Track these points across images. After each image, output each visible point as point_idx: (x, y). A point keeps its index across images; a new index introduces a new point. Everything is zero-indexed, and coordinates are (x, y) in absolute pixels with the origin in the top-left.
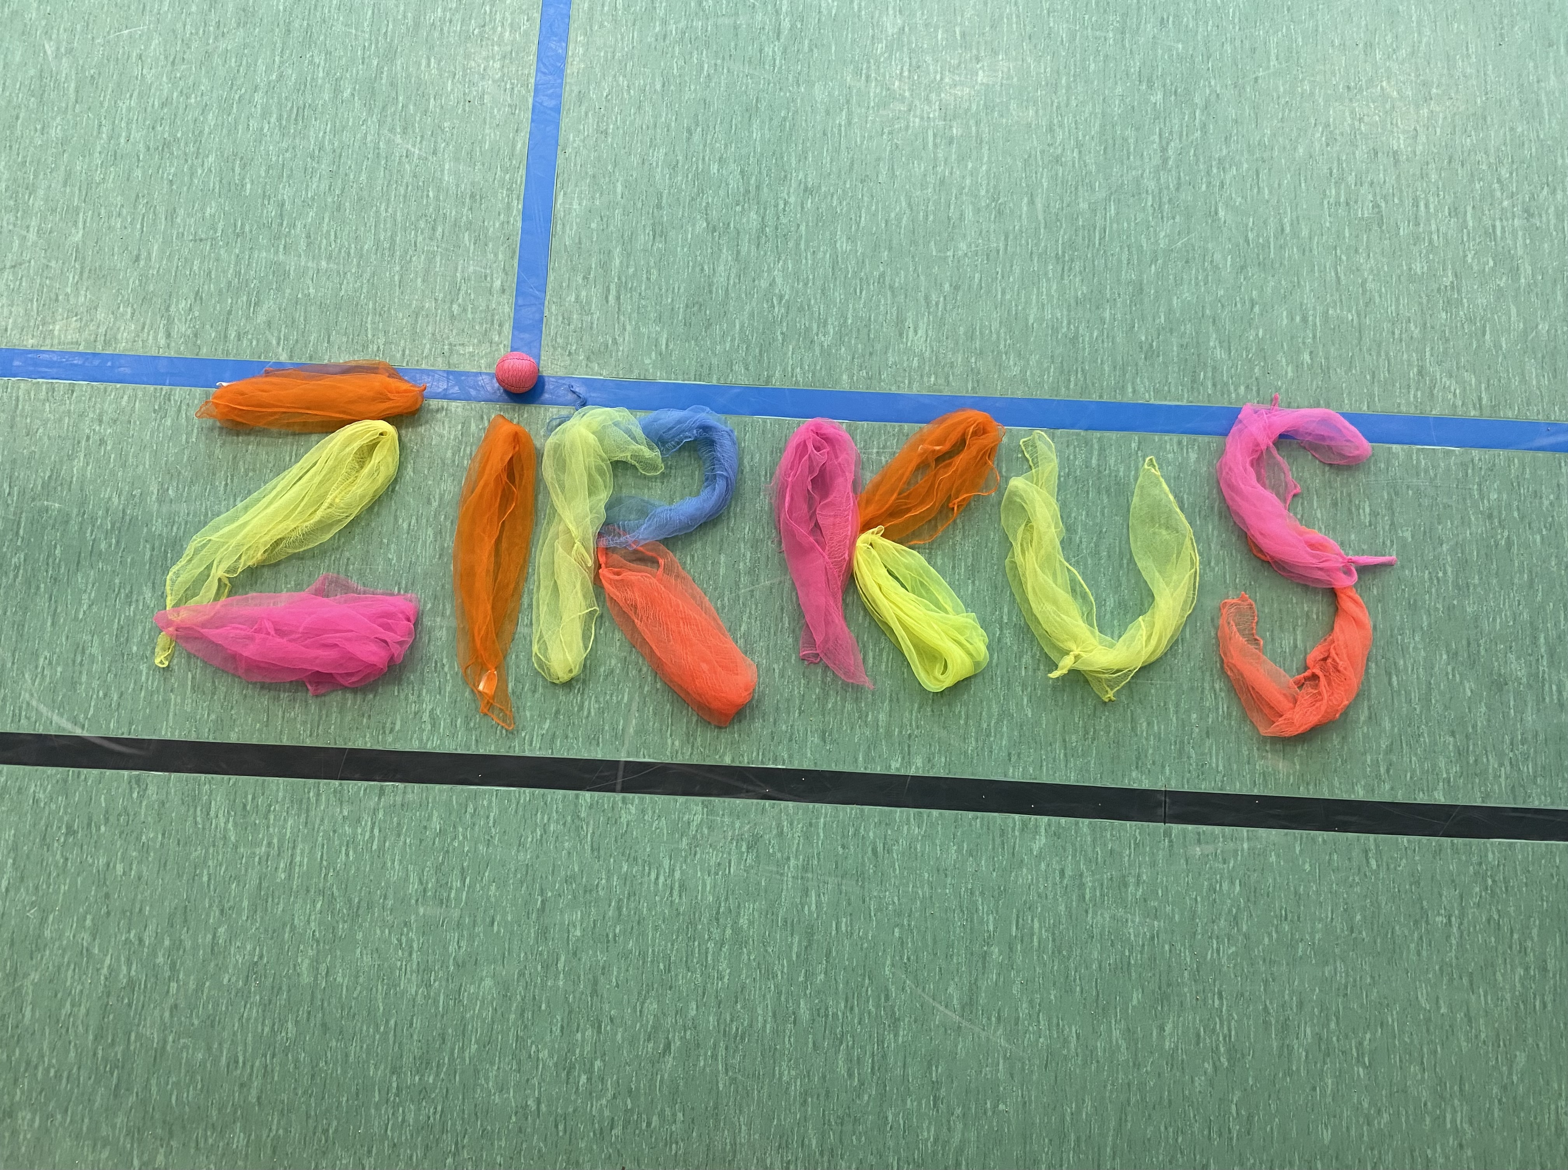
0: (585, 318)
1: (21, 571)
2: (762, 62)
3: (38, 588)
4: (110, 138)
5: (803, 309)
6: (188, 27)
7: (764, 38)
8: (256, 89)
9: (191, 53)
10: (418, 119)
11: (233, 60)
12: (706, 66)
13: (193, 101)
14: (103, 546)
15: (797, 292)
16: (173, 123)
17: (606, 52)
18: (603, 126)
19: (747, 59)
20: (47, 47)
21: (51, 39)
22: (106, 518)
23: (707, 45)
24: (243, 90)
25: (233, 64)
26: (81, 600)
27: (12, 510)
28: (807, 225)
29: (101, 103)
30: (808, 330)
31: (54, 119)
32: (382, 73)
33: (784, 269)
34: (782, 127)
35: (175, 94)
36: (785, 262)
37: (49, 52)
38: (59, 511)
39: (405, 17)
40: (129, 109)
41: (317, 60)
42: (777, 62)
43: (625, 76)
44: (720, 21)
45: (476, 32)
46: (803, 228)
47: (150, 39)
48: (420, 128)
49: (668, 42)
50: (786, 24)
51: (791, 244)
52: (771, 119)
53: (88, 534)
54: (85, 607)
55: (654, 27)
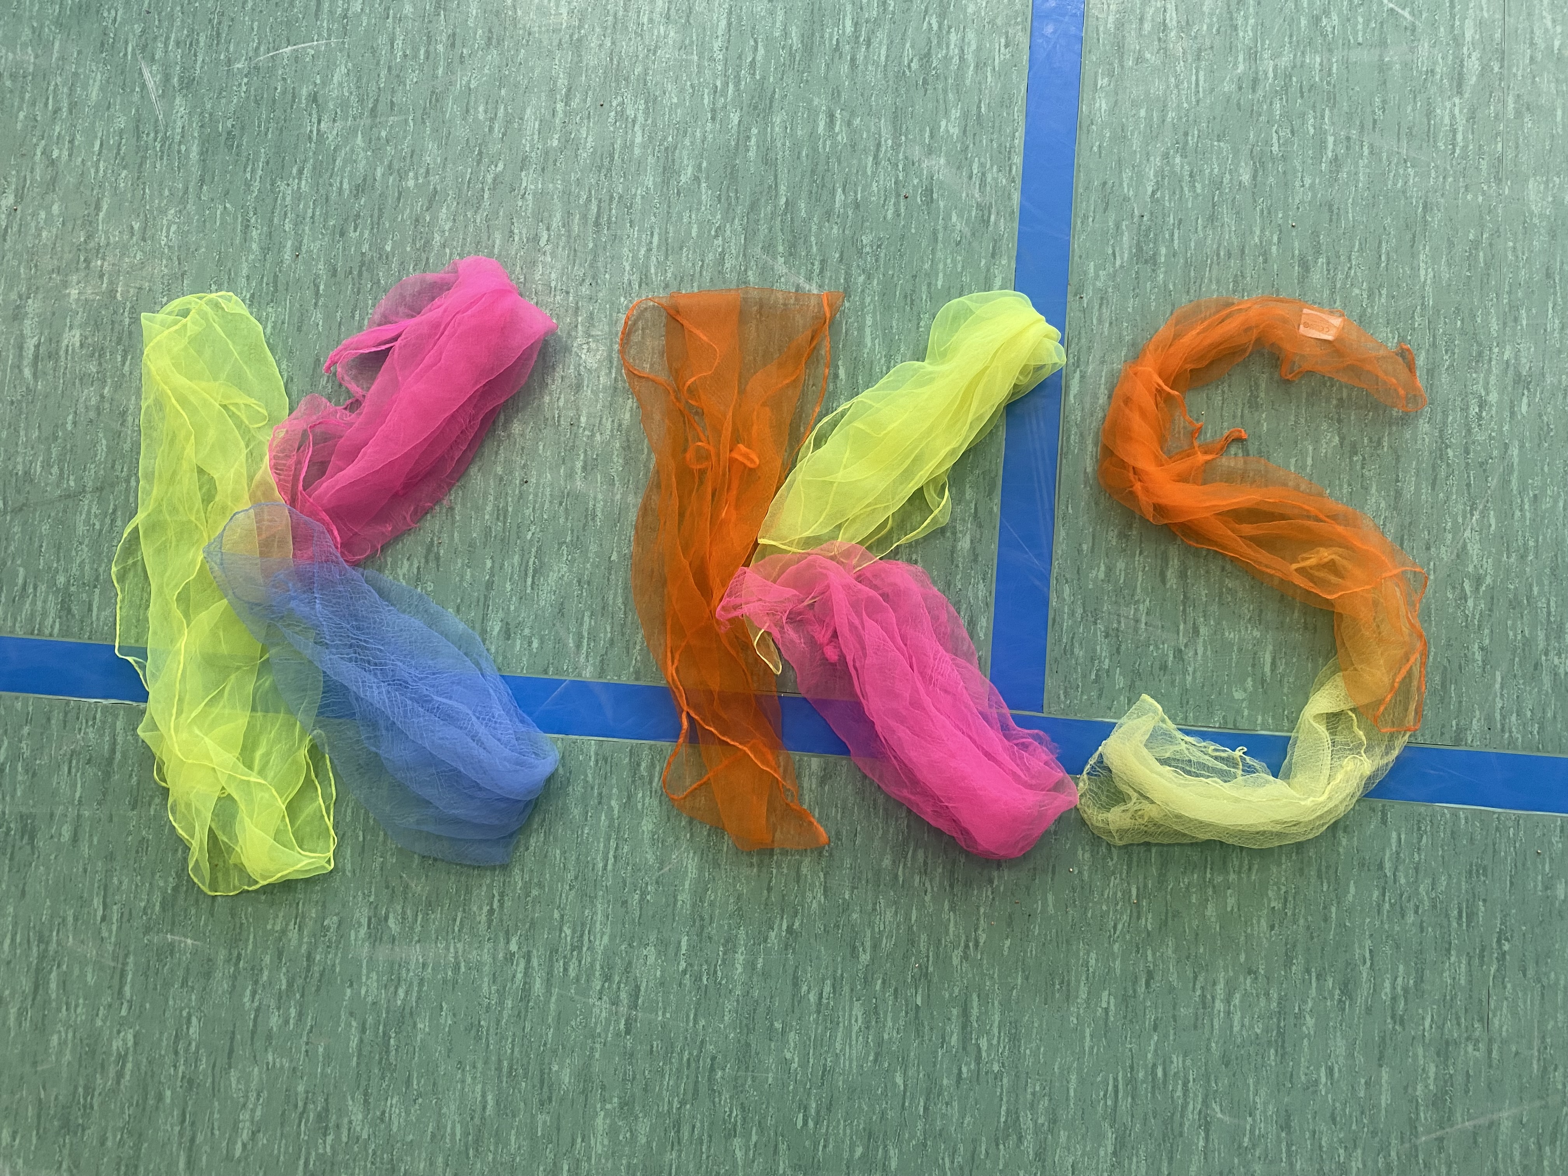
0: (1124, 611)
1: (129, 1066)
2: (1430, 135)
3: (160, 1097)
4: (265, 250)
5: (1520, 603)
6: (399, 43)
7: (1433, 90)
8: (524, 163)
9: (405, 92)
10: (814, 228)
11: (481, 109)
12: (1331, 139)
13: (411, 183)
14: (274, 1021)
15: (1508, 571)
16: (377, 224)
17: (1149, 111)
18: (1148, 249)
19: (1404, 130)
20: (147, 75)
21: (153, 59)
22: (279, 968)
23: (1332, 100)
24: (501, 166)
25: (481, 116)
26: (236, 1123)
27: (110, 948)
28: (1522, 447)
29: (248, 185)
30: (1528, 643)
31: (163, 212)
32: (748, 138)
33: (1483, 526)
34: (1471, 258)
35: (379, 172)
36: (1484, 515)
37: (151, 85)
38: (195, 952)
39: (786, 34)
40: (298, 196)
41: (630, 112)
42: (1459, 137)
43: (1184, 156)
44: (1355, 55)
45: (914, 66)
46: (1515, 451)
47: (331, 66)
48: (820, 244)
49: (1260, 93)
50: (1473, 65)
51: (1493, 482)
52: (1451, 244)
53: (246, 999)
54: (245, 1135)
55: (1235, 65)
